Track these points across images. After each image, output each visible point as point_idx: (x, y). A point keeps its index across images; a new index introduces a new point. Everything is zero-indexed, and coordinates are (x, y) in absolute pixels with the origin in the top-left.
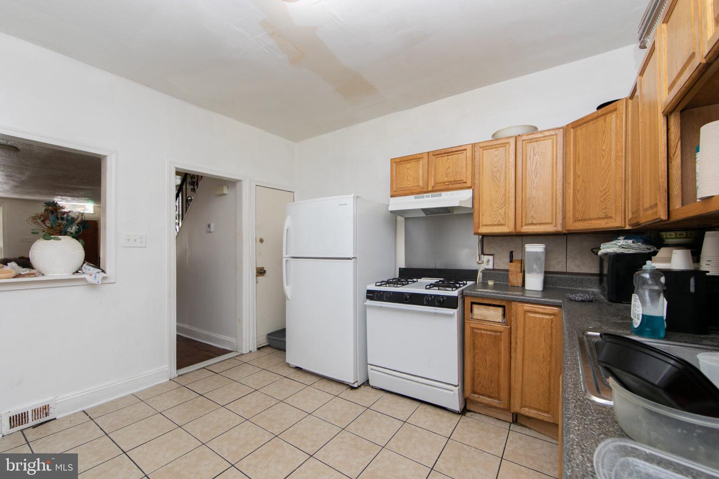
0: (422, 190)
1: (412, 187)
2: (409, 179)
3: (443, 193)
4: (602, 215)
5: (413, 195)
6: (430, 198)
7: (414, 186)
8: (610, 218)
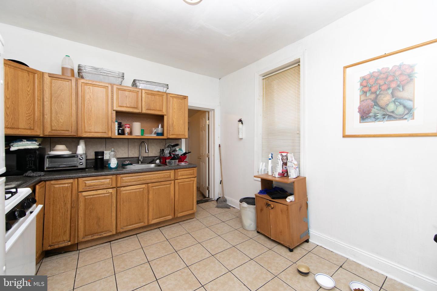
4: (28, 127)
8: (33, 129)
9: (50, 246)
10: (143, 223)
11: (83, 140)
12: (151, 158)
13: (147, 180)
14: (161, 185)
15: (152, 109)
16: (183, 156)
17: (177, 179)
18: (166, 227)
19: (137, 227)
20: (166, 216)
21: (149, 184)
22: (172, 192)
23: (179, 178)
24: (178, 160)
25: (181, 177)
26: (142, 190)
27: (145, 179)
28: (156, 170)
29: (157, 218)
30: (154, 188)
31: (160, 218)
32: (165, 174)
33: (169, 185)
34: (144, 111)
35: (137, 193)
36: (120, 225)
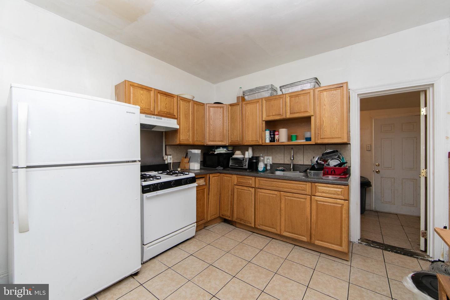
0: (151, 113)
1: (144, 108)
2: (142, 102)
3: (163, 118)
4: (220, 140)
5: (144, 114)
6: (155, 119)
7: (146, 108)
8: (223, 141)
9: (222, 215)
10: (275, 230)
11: (251, 147)
12: (307, 167)
13: (280, 187)
14: (293, 197)
15: (295, 112)
16: (337, 167)
17: (314, 194)
18: (303, 249)
19: (271, 231)
20: (299, 235)
21: (281, 192)
22: (308, 210)
23: (317, 194)
24: (322, 172)
25: (320, 194)
26: (275, 196)
27: (277, 186)
28: (287, 179)
29: (289, 232)
30: (286, 197)
31: (292, 233)
32: (299, 185)
33: (304, 200)
34: (288, 116)
35: (271, 198)
36: (257, 222)
